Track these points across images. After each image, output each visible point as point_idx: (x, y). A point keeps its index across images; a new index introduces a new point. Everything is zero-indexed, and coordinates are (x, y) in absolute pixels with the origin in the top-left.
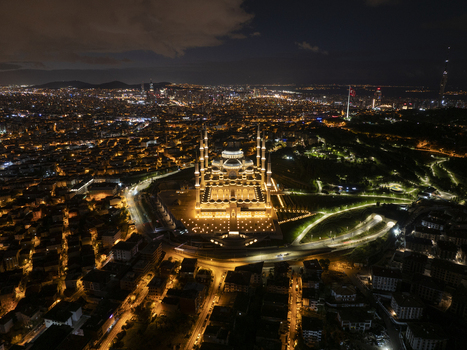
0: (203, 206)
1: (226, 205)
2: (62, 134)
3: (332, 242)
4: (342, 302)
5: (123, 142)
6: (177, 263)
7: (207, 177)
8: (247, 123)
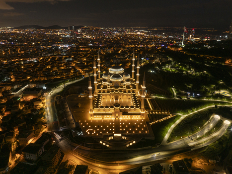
0: (95, 111)
1: (112, 111)
2: (22, 54)
5: (53, 59)
7: (99, 87)
8: (124, 48)
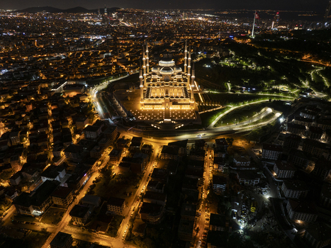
0: (146, 101)
1: (162, 101)
2: (42, 48)
3: (236, 127)
4: (240, 166)
5: (87, 54)
6: (128, 140)
7: (148, 81)
8: (178, 40)
